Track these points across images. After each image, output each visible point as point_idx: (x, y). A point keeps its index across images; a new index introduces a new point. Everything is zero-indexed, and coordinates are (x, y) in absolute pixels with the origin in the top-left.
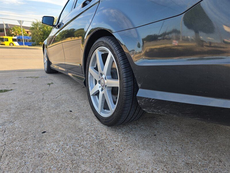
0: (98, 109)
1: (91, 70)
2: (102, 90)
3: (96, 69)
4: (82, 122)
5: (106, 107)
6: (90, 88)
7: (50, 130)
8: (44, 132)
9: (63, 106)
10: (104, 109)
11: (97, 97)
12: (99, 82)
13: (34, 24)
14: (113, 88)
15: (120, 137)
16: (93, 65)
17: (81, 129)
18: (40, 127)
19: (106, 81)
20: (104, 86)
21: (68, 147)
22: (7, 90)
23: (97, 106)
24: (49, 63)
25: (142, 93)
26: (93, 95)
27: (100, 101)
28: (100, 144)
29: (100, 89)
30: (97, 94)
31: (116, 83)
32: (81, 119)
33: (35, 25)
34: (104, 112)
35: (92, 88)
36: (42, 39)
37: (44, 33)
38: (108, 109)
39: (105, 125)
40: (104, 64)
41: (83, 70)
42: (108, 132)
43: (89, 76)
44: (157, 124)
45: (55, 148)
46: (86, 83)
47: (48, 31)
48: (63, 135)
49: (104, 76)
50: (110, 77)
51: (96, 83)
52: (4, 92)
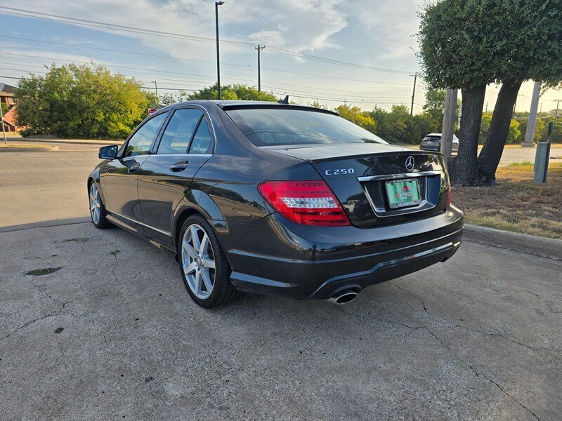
0: (195, 291)
1: (185, 244)
2: (199, 269)
3: (191, 243)
4: (178, 306)
5: (203, 288)
6: (184, 266)
7: (143, 317)
8: (138, 319)
9: (149, 288)
10: (202, 290)
11: (193, 276)
12: (196, 260)
13: (25, 83)
14: (210, 268)
15: (219, 317)
16: (187, 239)
17: (177, 314)
18: (130, 315)
19: (202, 260)
20: (201, 266)
21: (167, 330)
22: (54, 269)
23: (194, 287)
24: (103, 211)
25: (235, 275)
26: (188, 274)
27: (196, 281)
28: (199, 325)
29: (196, 269)
30: (194, 273)
31: (212, 264)
32: (176, 304)
33: (29, 85)
34: (201, 294)
35: (187, 266)
36: (46, 119)
37: (52, 106)
38: (206, 290)
39: (204, 307)
40: (201, 242)
41: (174, 242)
42: (206, 315)
43: (183, 251)
44: (261, 302)
45: (155, 331)
46: (178, 259)
47: (63, 101)
48: (159, 320)
49: (200, 255)
50: (207, 256)
51: (191, 262)
52: (50, 272)
